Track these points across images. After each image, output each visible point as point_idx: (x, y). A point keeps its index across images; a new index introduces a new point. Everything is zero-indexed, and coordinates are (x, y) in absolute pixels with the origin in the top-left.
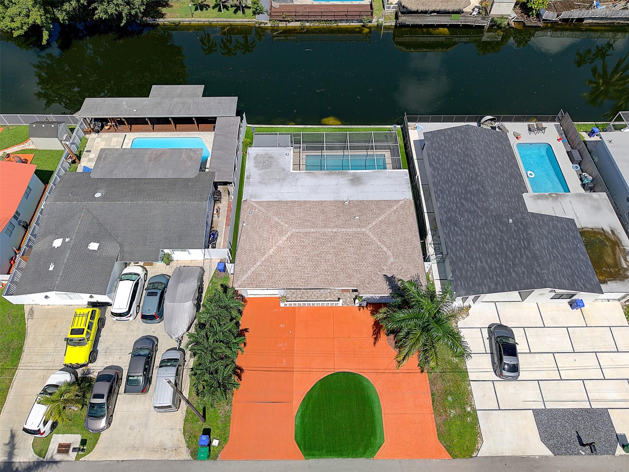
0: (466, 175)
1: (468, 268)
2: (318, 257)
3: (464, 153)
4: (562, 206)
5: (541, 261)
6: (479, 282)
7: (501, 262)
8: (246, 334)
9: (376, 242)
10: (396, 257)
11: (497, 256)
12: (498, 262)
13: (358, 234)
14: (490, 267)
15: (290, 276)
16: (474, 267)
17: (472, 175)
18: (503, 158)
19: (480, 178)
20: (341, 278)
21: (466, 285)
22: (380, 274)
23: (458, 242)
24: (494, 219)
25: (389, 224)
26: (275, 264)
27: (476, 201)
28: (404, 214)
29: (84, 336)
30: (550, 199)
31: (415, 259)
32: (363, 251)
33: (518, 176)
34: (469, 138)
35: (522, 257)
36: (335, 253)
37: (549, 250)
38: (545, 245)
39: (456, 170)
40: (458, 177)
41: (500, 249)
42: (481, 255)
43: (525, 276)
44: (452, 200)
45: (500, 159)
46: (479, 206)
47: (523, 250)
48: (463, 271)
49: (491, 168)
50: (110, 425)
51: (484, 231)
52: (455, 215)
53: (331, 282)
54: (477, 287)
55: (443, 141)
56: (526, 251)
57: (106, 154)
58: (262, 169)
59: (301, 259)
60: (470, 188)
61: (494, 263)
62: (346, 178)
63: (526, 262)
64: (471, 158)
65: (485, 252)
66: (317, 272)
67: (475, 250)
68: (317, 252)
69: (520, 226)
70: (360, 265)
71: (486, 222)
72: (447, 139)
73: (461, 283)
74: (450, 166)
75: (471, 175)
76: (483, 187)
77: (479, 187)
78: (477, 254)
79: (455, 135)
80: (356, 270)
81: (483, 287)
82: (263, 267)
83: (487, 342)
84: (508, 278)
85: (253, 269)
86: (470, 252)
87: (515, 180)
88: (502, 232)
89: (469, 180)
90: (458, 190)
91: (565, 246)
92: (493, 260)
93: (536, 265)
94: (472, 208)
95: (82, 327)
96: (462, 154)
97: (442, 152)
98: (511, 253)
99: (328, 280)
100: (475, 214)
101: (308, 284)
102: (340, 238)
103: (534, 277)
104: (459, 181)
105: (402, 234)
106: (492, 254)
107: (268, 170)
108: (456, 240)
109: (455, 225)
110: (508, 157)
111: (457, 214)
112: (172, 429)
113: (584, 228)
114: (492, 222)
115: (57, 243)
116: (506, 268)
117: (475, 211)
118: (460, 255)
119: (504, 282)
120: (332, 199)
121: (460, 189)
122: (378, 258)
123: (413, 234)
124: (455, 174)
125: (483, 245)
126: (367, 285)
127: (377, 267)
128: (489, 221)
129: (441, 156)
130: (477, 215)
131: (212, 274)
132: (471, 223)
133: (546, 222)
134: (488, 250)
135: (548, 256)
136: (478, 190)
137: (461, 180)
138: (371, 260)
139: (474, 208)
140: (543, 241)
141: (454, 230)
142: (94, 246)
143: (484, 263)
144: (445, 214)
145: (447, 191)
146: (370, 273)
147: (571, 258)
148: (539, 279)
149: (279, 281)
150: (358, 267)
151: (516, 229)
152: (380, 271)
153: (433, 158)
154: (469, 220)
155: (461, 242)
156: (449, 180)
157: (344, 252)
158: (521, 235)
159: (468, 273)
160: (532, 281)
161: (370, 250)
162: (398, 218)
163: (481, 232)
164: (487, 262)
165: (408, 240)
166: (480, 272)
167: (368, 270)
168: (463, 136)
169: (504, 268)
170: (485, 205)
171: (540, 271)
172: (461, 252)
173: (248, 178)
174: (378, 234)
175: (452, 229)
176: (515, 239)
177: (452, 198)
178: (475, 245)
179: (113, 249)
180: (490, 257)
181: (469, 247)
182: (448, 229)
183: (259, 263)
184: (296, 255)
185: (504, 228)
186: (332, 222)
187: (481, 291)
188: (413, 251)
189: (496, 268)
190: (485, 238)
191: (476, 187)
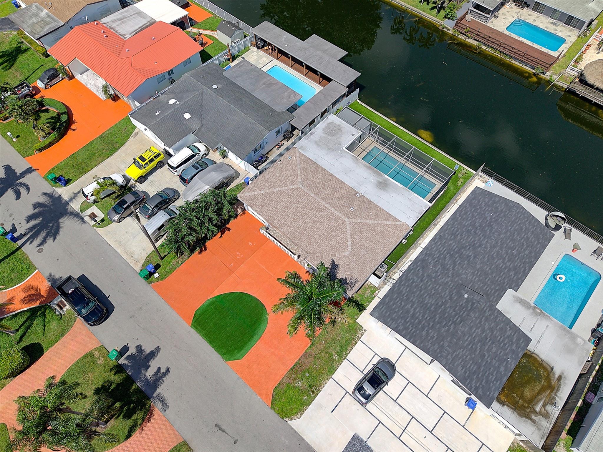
0: (473, 240)
1: (397, 302)
2: (301, 215)
3: (490, 222)
4: (535, 324)
5: (455, 340)
6: (394, 317)
7: (425, 317)
8: (227, 231)
9: (348, 234)
10: (352, 254)
11: (428, 311)
12: (423, 316)
13: (340, 220)
14: (413, 315)
15: (274, 214)
16: (403, 305)
17: (477, 243)
18: (525, 250)
19: (481, 249)
20: (303, 240)
21: (384, 312)
22: (330, 256)
23: (411, 281)
24: (455, 286)
25: (371, 230)
26: (271, 199)
27: (457, 263)
28: (392, 233)
29: (143, 163)
30: (531, 311)
31: (366, 266)
32: (333, 233)
33: (522, 273)
34: (507, 214)
35: (444, 327)
36: (314, 221)
37: (475, 340)
38: (475, 334)
39: (468, 231)
40: (465, 237)
41: (435, 308)
42: (417, 301)
43: (431, 341)
44: (441, 249)
45: (520, 249)
46: (456, 268)
47: (451, 322)
48: (392, 302)
49: (501, 248)
50: (120, 222)
51: (438, 288)
52: (431, 261)
53: (295, 237)
54: (389, 319)
55: (484, 203)
56: (453, 325)
57: (244, 64)
58: (326, 134)
59: (290, 208)
60: (464, 251)
61: (419, 315)
62: (378, 179)
63: (444, 332)
64: (491, 231)
65: (422, 301)
66: (292, 224)
67: (416, 295)
68: (303, 211)
69: (469, 305)
70: (323, 241)
71: (447, 282)
72: (490, 203)
73: (382, 308)
74: (468, 225)
75: (475, 243)
76: (475, 257)
77: (471, 255)
78: (415, 298)
79: (498, 205)
80: (318, 242)
81: (394, 323)
82: (263, 196)
83: (371, 366)
84: (418, 332)
85: (256, 193)
86: (412, 294)
87: (515, 274)
88: (451, 298)
89: (470, 245)
90: (454, 246)
91: (494, 350)
92: (422, 312)
93: (448, 340)
94: (449, 265)
95: (146, 158)
96: (488, 223)
97: (474, 211)
98: (440, 318)
99: (294, 235)
100: (446, 272)
101: (280, 227)
102: (326, 213)
103: (436, 346)
104: (462, 240)
105: (374, 243)
106: (425, 307)
107: (330, 137)
108: (411, 278)
109: (423, 268)
110: (530, 253)
111: (432, 262)
112: (144, 250)
113: (535, 354)
114: (451, 286)
115: (172, 101)
116: (424, 324)
117: (448, 269)
118: (402, 290)
119: (412, 332)
120: (352, 186)
121: (455, 246)
122: (339, 246)
123: (384, 250)
124: (464, 233)
125: (426, 297)
126: (315, 257)
127: (333, 251)
128: (451, 284)
129: (469, 213)
130: (446, 273)
131: (241, 182)
132: (436, 275)
133: (497, 320)
134: (426, 302)
135: (467, 342)
136: (469, 257)
137: (464, 240)
138: (333, 243)
139: (450, 266)
140: (476, 330)
141: (418, 271)
142: (187, 116)
143: (413, 309)
144: (424, 255)
145: (445, 241)
146: (325, 251)
147: (489, 362)
148: (438, 350)
149: (266, 212)
150: (321, 241)
151: (464, 304)
152: (332, 255)
153: (462, 210)
154: (437, 272)
155: (413, 282)
156: (456, 233)
157: (320, 225)
158: (462, 312)
159: (395, 306)
160: (432, 348)
161: (339, 236)
162: (383, 231)
163: (436, 287)
164: (415, 309)
165: (375, 251)
166: (403, 312)
167: (325, 248)
168: (504, 210)
169: (422, 323)
170: (460, 271)
171: (446, 346)
172: (405, 288)
173: (311, 134)
174: (354, 230)
175: (418, 269)
176: (454, 311)
177: (442, 248)
178: (421, 292)
179: (195, 125)
180: (421, 308)
181: (415, 290)
182: (415, 266)
183: (262, 192)
184: (289, 204)
185: (456, 297)
186: (332, 199)
187: (390, 324)
188: (371, 261)
189: (417, 318)
190: (433, 293)
191: (469, 253)
